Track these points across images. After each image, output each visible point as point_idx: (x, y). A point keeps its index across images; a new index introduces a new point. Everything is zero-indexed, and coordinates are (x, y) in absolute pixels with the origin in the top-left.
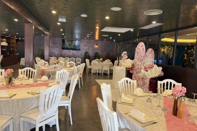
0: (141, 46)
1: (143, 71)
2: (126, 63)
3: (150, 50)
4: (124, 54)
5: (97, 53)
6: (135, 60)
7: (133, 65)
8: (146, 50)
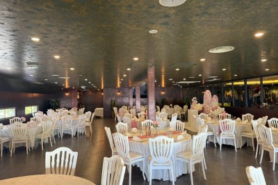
0: (207, 93)
1: (211, 111)
2: (196, 106)
3: (215, 96)
4: (194, 100)
5: (165, 99)
6: (204, 104)
7: (203, 108)
8: (212, 96)
